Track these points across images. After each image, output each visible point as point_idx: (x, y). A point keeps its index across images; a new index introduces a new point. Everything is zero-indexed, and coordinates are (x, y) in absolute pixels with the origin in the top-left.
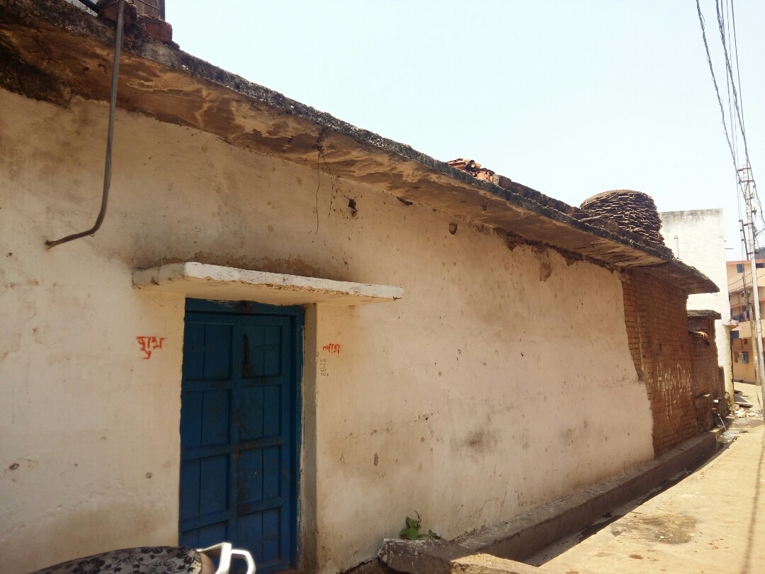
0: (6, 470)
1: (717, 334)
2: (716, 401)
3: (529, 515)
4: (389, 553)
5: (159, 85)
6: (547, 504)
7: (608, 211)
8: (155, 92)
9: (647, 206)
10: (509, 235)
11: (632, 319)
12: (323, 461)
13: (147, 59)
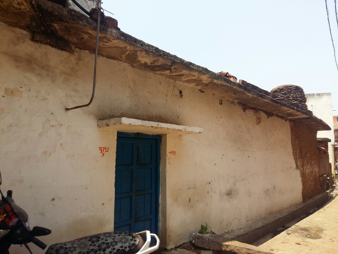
0: (50, 201)
1: (329, 149)
2: (329, 178)
3: (251, 226)
4: (195, 239)
5: (111, 44)
6: (258, 221)
7: (283, 94)
8: (108, 47)
9: (300, 92)
10: (243, 105)
11: (294, 142)
12: (169, 201)
13: (108, 35)
